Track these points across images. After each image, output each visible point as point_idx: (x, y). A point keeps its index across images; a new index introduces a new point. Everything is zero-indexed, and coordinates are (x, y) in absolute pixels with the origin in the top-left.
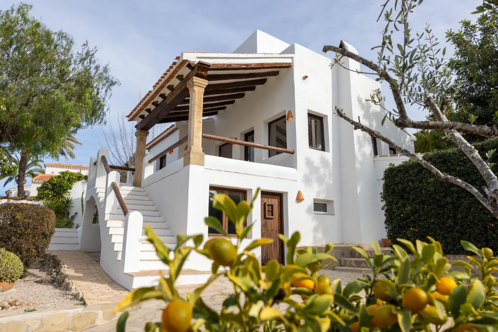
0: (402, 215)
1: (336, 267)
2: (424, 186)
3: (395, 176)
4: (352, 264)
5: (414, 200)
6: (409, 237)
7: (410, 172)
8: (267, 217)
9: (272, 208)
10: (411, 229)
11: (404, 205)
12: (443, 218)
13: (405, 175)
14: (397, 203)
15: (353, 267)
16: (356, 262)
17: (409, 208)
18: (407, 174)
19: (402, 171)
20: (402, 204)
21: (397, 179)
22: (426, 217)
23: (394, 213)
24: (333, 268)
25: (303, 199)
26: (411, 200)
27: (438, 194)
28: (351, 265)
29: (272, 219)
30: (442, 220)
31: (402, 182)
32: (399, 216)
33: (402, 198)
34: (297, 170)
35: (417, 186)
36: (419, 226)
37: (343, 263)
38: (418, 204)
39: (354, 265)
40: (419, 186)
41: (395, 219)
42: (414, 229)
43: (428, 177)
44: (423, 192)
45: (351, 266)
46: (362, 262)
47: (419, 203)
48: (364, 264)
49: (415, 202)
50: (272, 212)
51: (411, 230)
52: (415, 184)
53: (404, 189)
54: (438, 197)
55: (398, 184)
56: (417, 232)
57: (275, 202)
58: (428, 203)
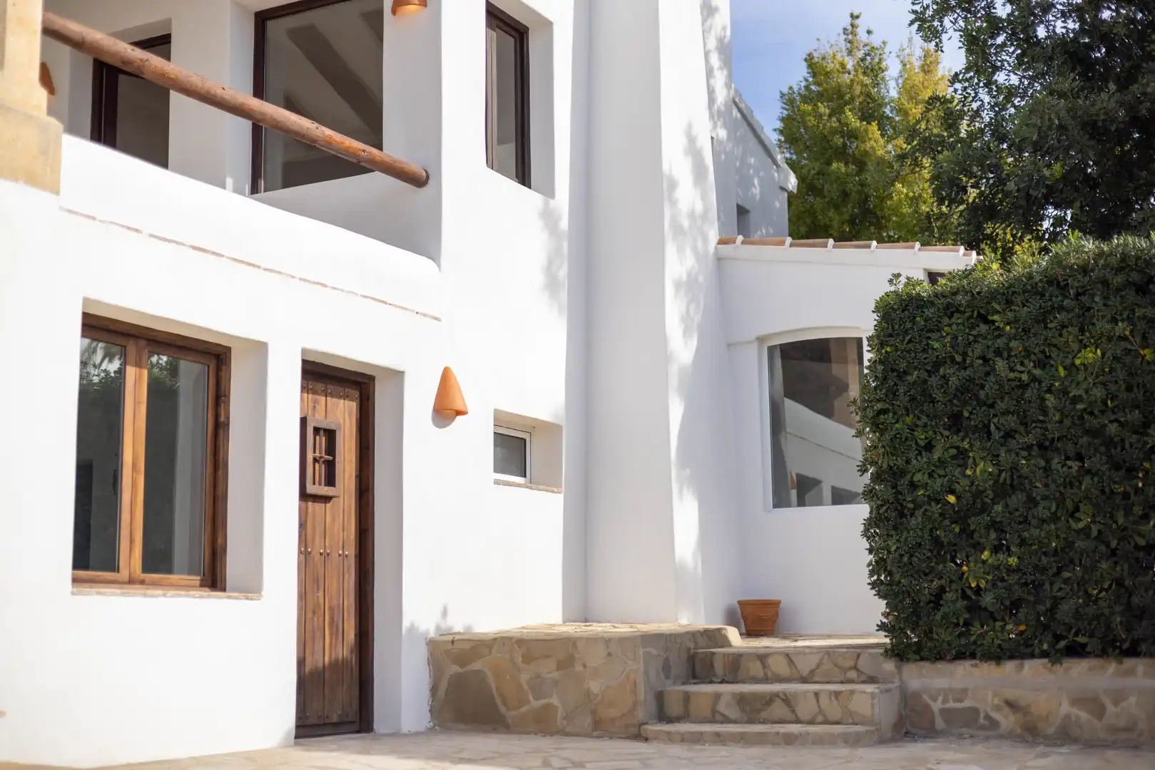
0: (952, 499)
1: (646, 723)
2: (1054, 378)
3: (931, 331)
4: (722, 707)
5: (1009, 435)
6: (969, 592)
7: (996, 317)
8: (311, 489)
9: (331, 449)
10: (985, 555)
11: (962, 454)
12: (1128, 511)
13: (972, 328)
14: (929, 447)
15: (727, 720)
16: (741, 699)
17: (982, 469)
18: (983, 328)
19: (958, 311)
20: (954, 451)
21: (936, 345)
22: (1053, 509)
23: (913, 486)
24: (634, 730)
25: (460, 408)
26: (996, 435)
27: (1113, 417)
28: (714, 711)
29: (326, 499)
30: (1121, 521)
31: (958, 358)
32: (938, 502)
33: (956, 423)
34: (439, 266)
35: (1025, 377)
36: (1023, 543)
37: (674, 708)
38: (1025, 453)
39: (733, 713)
40: (1034, 379)
41: (919, 513)
42: (1001, 556)
43: (1075, 346)
44: (1051, 400)
45: (715, 717)
46: (770, 699)
47: (1029, 448)
48: (778, 709)
49: (1013, 444)
50: (330, 467)
51: (984, 562)
52: (1019, 367)
53: (967, 390)
54: (1113, 429)
55: (938, 364)
56: (1010, 570)
57: (342, 413)
58: (1071, 449)
